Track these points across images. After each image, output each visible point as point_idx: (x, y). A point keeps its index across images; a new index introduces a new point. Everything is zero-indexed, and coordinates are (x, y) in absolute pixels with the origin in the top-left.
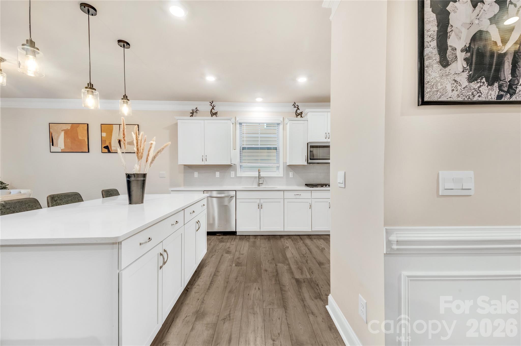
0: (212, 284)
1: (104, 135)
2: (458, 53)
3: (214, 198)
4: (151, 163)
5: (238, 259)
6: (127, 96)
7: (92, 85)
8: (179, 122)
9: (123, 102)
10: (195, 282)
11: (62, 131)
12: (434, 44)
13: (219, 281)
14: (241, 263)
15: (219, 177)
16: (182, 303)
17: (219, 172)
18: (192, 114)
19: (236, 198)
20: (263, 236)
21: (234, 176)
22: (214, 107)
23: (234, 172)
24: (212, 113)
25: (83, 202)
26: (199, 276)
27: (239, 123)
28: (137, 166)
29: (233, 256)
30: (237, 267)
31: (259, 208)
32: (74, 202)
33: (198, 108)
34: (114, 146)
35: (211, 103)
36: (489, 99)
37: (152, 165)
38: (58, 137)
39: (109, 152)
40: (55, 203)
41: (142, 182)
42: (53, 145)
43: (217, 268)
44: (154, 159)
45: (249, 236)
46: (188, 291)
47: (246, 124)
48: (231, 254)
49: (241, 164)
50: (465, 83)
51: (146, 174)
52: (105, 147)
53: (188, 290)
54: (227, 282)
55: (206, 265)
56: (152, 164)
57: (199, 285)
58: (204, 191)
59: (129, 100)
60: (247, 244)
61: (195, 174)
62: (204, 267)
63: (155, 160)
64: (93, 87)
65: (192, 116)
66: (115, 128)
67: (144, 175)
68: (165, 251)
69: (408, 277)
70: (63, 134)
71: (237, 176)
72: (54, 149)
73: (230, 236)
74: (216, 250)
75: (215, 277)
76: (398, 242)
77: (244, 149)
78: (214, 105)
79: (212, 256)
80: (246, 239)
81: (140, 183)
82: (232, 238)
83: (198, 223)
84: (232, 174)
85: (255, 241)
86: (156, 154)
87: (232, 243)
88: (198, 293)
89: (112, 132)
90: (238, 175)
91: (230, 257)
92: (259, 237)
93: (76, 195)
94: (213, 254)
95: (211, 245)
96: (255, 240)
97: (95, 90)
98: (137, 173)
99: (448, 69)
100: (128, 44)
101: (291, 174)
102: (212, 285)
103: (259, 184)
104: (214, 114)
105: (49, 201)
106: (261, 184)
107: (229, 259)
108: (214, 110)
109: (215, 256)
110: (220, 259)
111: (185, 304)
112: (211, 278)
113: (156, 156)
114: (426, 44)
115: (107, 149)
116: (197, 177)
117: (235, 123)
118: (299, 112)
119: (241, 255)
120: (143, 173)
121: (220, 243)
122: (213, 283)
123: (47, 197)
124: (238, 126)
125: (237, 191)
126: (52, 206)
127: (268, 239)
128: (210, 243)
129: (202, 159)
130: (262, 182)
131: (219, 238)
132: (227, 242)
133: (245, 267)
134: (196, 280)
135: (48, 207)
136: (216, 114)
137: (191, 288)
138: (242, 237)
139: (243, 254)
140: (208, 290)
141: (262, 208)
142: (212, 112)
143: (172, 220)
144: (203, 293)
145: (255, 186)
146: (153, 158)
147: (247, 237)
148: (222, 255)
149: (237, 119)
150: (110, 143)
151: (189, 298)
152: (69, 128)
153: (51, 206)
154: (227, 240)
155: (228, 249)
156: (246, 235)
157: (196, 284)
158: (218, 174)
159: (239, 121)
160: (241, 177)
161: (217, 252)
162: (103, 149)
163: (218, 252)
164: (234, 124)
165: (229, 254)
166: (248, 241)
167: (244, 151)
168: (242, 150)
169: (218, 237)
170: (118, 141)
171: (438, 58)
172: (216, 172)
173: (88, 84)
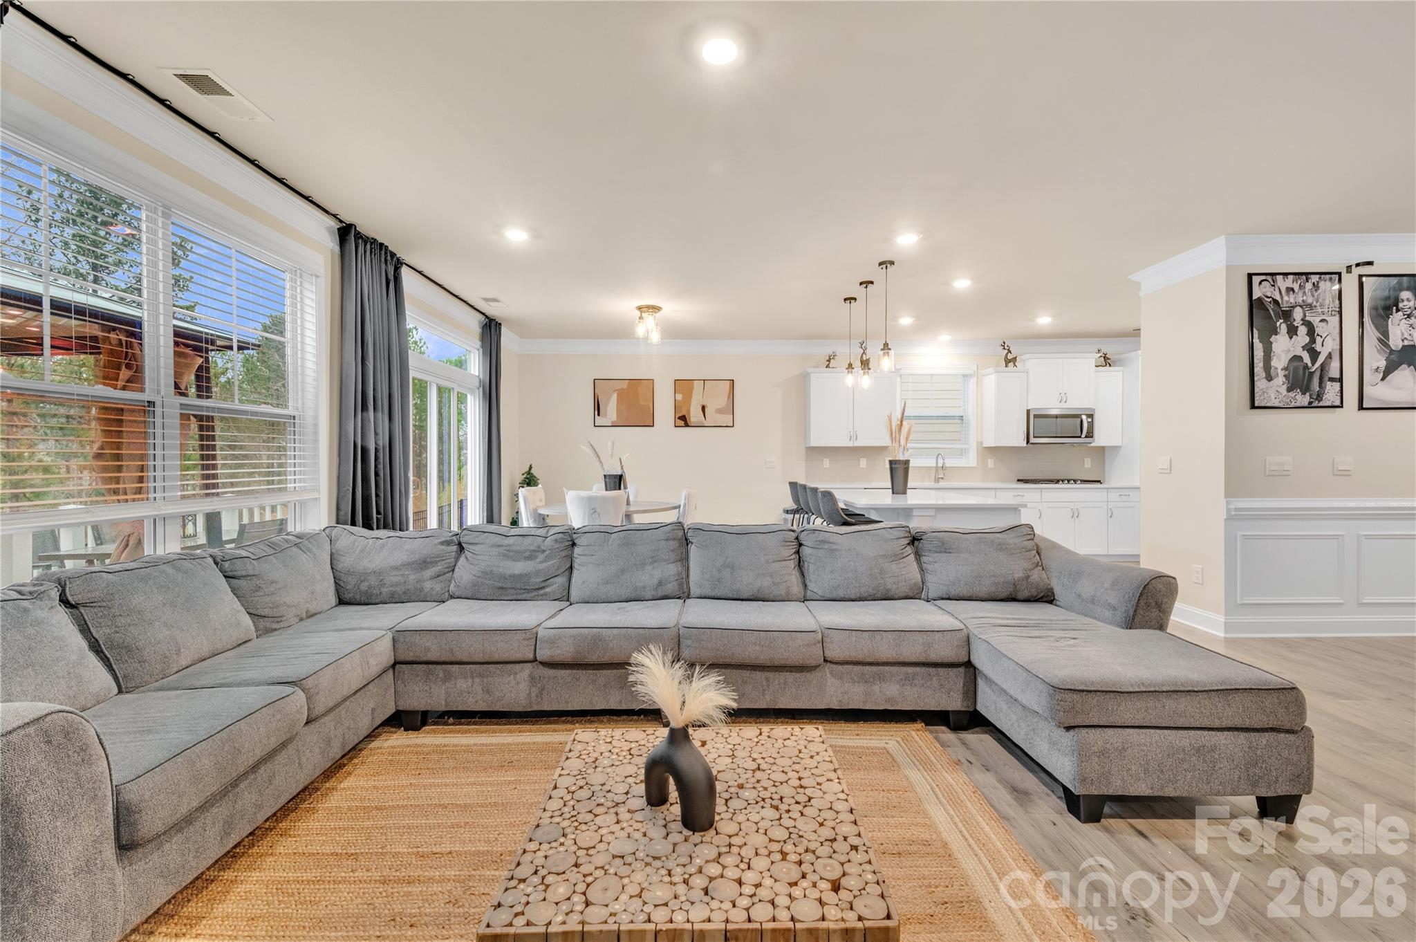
1: (679, 397)
2: (1279, 371)
11: (614, 391)
12: (1261, 365)
15: (865, 466)
17: (866, 459)
22: (866, 351)
34: (695, 415)
36: (1302, 404)
38: (608, 401)
39: (687, 425)
42: (599, 415)
50: (1285, 392)
52: (679, 418)
65: (827, 366)
66: (698, 387)
69: (1243, 535)
70: (615, 396)
72: (599, 421)
76: (1236, 509)
89: (691, 393)
99: (1271, 382)
101: (990, 463)
103: (937, 480)
106: (940, 479)
114: (1255, 365)
115: (683, 420)
116: (828, 466)
118: (1010, 357)
129: (850, 437)
130: (942, 476)
150: (689, 411)
152: (625, 387)
158: (863, 463)
162: (678, 421)
170: (700, 408)
171: (1264, 375)
172: (861, 459)
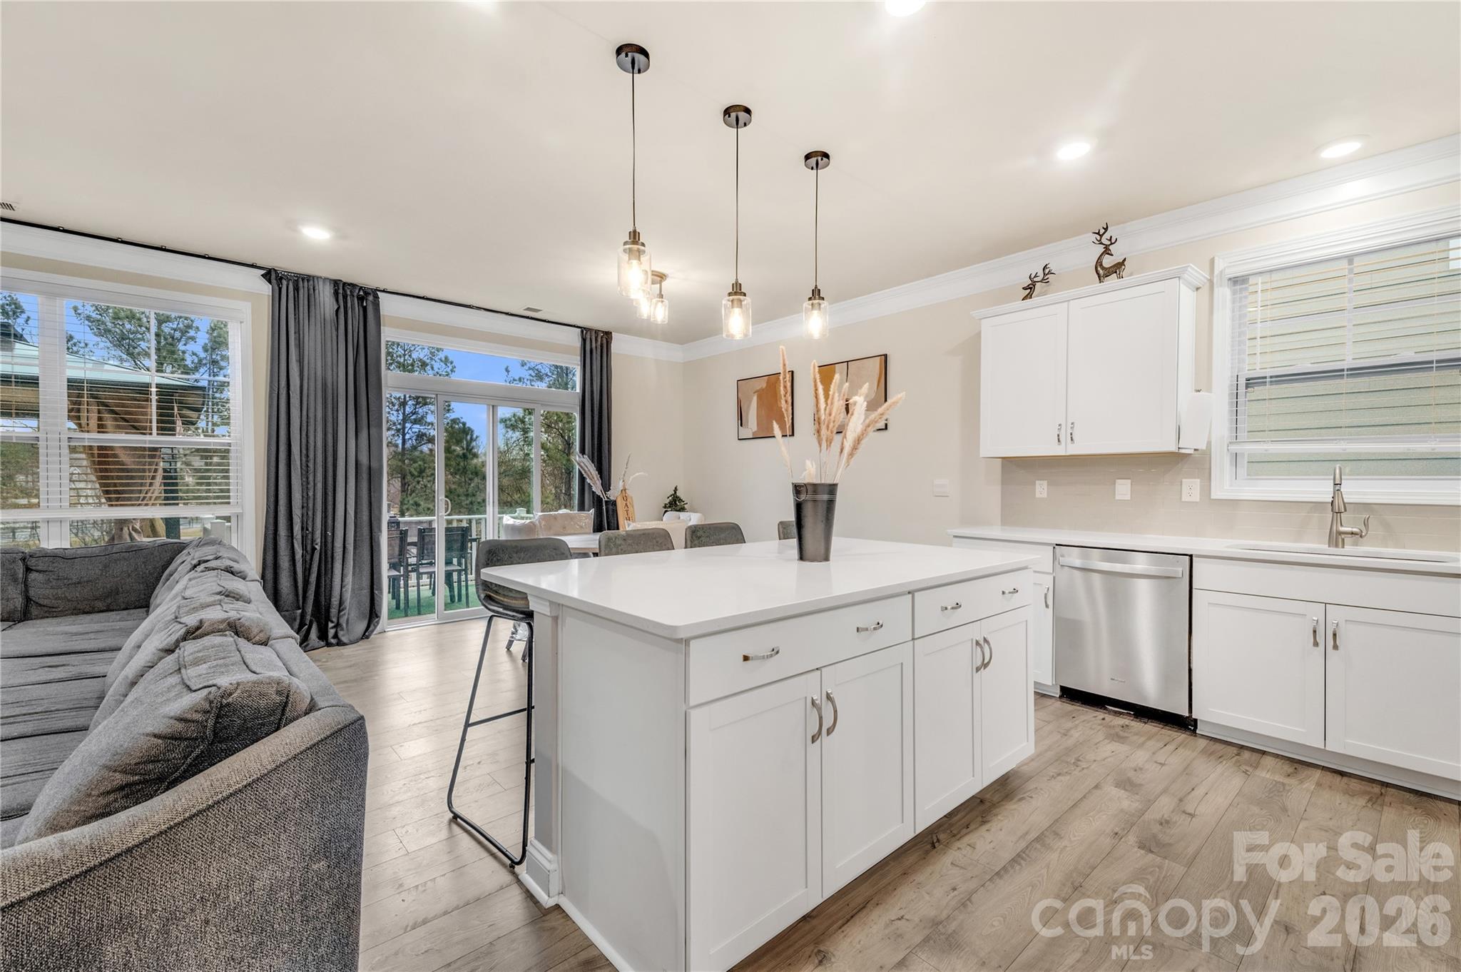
0: (1020, 864)
3: (1096, 574)
4: (851, 455)
5: (1161, 824)
6: (819, 290)
7: (740, 284)
8: (986, 327)
9: (810, 307)
10: (965, 831)
11: (754, 393)
13: (1048, 866)
14: (1170, 845)
15: (1128, 497)
16: (905, 874)
17: (1129, 481)
18: (1030, 289)
19: (1194, 586)
20: (1345, 779)
21: (1196, 497)
22: (1111, 247)
23: (1198, 481)
24: (1103, 268)
25: (744, 544)
26: (985, 819)
27: (1230, 279)
28: (811, 466)
29: (1140, 807)
30: (1143, 852)
31: (1316, 644)
32: (729, 544)
33: (1052, 267)
35: (1098, 233)
37: (852, 461)
38: (749, 407)
40: (696, 542)
41: (825, 506)
42: (741, 425)
43: (1057, 821)
44: (858, 443)
45: (1256, 756)
46: (935, 847)
47: (1266, 277)
48: (1137, 797)
49: (1234, 448)
51: (835, 485)
53: (936, 845)
54: (1076, 884)
55: (1025, 795)
56: (853, 459)
57: (974, 848)
58: (1057, 545)
59: (823, 299)
60: (1237, 781)
61: (1037, 486)
62: (1014, 801)
63: (859, 446)
64: (741, 290)
65: (1029, 296)
67: (832, 489)
68: (829, 697)
70: (755, 399)
71: (1214, 496)
72: (742, 432)
73: (1164, 731)
74: (1079, 760)
75: (1038, 846)
77: (1250, 383)
78: (1110, 240)
79: (1059, 775)
80: (1238, 764)
81: (822, 509)
82: (1167, 739)
83: (982, 648)
84: (1191, 488)
85: (1284, 784)
86: (862, 432)
87: (1161, 757)
88: (962, 868)
90: (1216, 494)
91: (1126, 804)
92: (1317, 774)
93: (733, 528)
94: (1065, 771)
95: (1071, 736)
96: (1287, 781)
97: (745, 295)
98: (811, 481)
100: (826, 155)
102: (1018, 867)
103: (1336, 539)
104: (1106, 271)
105: (688, 538)
106: (1348, 539)
107: (1122, 810)
108: (1112, 255)
109: (1068, 777)
110: (1084, 797)
111: (912, 880)
112: (1023, 844)
113: (863, 435)
116: (1046, 496)
117: (1211, 282)
119: (1184, 816)
120: (829, 481)
121: (1107, 741)
122: (1022, 862)
123: (686, 529)
124: (1224, 293)
125: (1194, 559)
126: (691, 547)
127: (1370, 800)
128: (1068, 730)
129: (1058, 436)
130: (1355, 530)
131: (1112, 724)
132: (1141, 745)
133: (1182, 870)
134: (972, 827)
135: (686, 547)
136: (1118, 268)
137: (947, 845)
138: (1218, 746)
139: (1192, 816)
140: (995, 877)
141: (1335, 647)
142: (1101, 265)
143: (865, 616)
144: (976, 876)
145: (1315, 546)
146: (855, 441)
147: (1246, 755)
148: (1097, 787)
149: (1219, 265)
151: (929, 870)
152: (764, 386)
153: (689, 546)
154: (1143, 739)
155: (1131, 774)
156: (1242, 747)
157: (966, 840)
158: (1123, 489)
159: (1227, 271)
160: (1234, 503)
161: (1079, 769)
163: (1087, 768)
164: (1205, 290)
165: (1127, 793)
166: (1245, 772)
167: (1258, 392)
168: (1242, 389)
169: (1109, 717)
172: (1119, 481)
173: (733, 284)
